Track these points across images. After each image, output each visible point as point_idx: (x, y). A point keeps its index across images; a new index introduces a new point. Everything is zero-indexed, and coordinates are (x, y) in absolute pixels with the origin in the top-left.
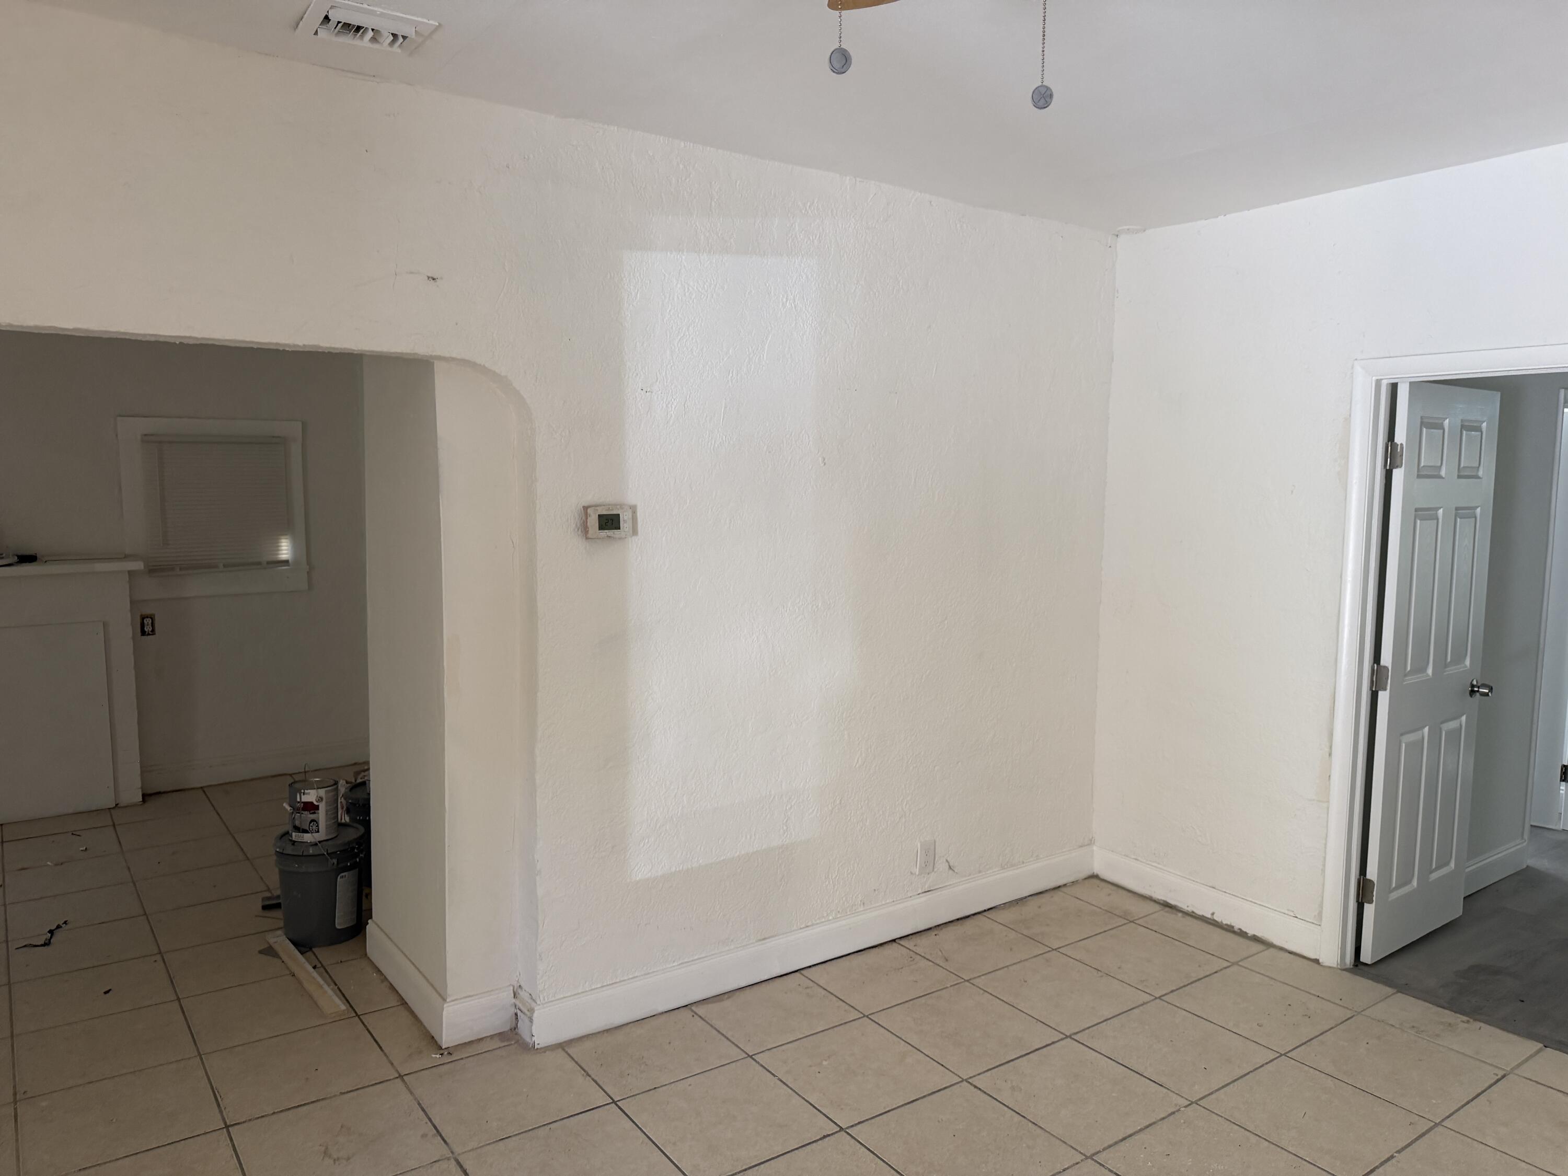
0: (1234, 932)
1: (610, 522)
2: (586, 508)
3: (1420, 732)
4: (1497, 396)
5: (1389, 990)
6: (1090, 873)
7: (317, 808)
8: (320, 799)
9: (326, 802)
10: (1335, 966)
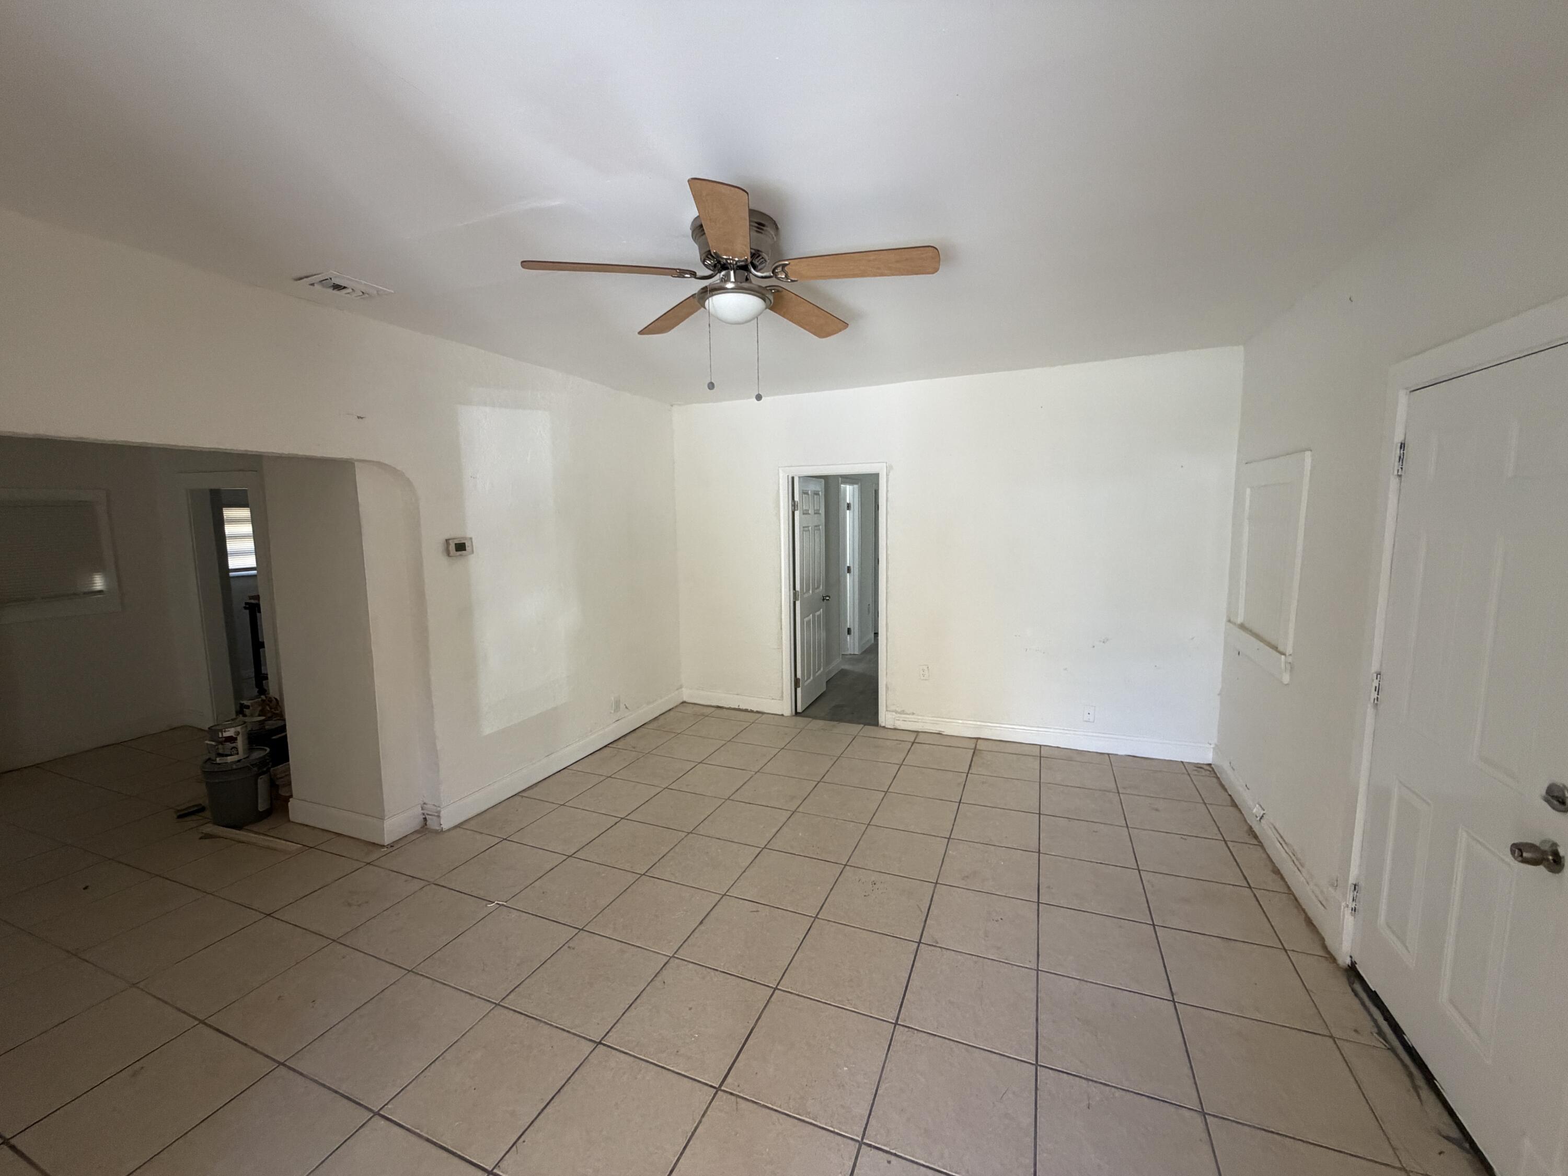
0: (749, 712)
1: (461, 547)
2: (447, 541)
3: (809, 617)
4: (823, 481)
5: (810, 719)
6: (681, 701)
7: (236, 739)
8: (238, 733)
9: (242, 734)
10: (789, 715)
